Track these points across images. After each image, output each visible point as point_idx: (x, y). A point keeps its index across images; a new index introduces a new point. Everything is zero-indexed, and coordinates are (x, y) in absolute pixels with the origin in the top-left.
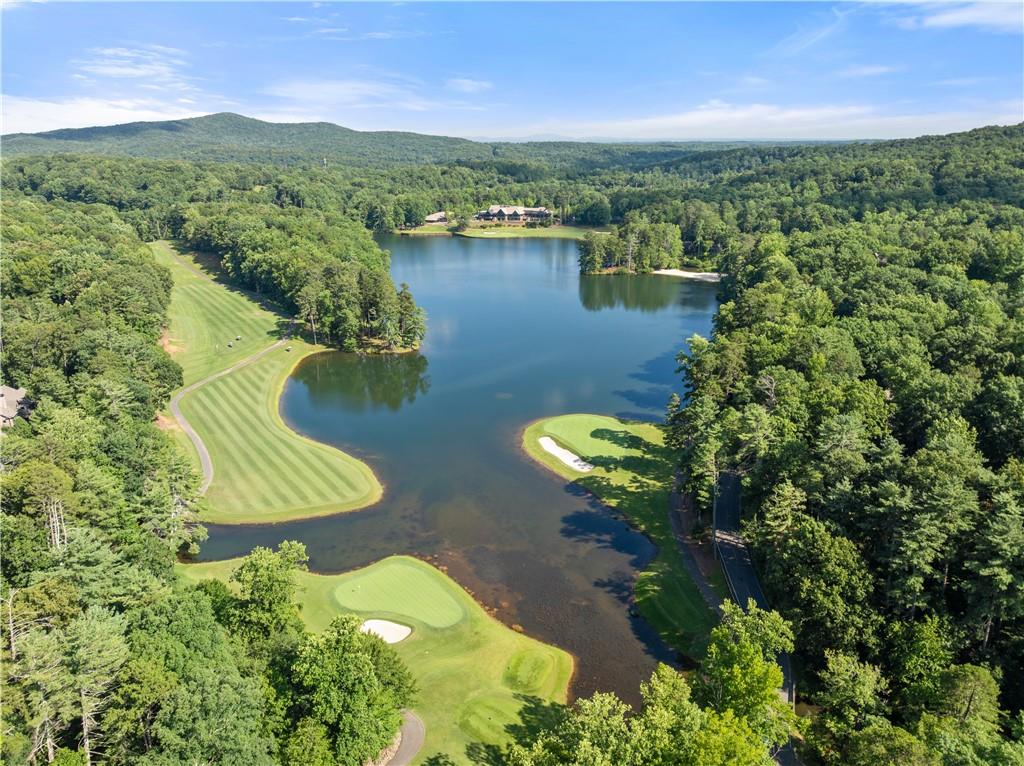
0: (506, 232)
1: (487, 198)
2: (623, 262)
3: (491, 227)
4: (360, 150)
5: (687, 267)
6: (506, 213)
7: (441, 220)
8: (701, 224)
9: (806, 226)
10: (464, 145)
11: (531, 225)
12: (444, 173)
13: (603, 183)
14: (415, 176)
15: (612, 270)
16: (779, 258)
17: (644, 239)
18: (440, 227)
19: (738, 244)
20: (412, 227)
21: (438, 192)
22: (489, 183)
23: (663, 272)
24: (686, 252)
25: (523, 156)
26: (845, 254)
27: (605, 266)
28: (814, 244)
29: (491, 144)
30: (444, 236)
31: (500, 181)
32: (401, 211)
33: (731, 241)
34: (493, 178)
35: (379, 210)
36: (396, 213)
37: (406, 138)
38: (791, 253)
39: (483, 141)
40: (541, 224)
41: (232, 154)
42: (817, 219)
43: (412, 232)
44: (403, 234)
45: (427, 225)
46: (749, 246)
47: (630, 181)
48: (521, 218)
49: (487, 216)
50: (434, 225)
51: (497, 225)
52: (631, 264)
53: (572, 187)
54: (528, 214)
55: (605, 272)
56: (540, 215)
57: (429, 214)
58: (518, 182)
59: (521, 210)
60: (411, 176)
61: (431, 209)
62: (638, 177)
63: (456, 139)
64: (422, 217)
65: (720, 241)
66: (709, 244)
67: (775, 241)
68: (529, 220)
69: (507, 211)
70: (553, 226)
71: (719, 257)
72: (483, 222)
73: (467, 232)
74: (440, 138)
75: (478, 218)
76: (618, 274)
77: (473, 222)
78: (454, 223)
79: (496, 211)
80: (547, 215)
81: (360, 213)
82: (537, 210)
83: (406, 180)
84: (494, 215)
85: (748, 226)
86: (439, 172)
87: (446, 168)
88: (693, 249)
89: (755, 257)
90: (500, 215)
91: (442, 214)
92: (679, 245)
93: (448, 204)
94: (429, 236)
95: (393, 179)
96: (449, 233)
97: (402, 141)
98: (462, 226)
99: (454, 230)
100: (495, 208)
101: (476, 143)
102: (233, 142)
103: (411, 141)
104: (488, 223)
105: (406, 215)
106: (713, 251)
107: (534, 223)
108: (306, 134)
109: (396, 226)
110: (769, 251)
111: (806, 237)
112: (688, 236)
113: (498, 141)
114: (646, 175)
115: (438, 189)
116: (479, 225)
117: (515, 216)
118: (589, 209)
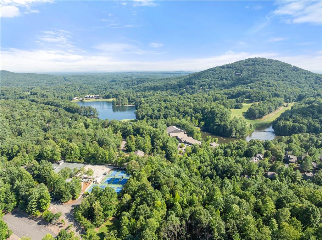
0: (91, 100)
2: (119, 104)
5: (129, 104)
7: (77, 99)
8: (131, 97)
9: (147, 97)
11: (96, 99)
16: (143, 101)
17: (122, 100)
19: (137, 100)
23: (125, 105)
24: (129, 102)
26: (151, 100)
27: (117, 105)
28: (147, 99)
33: (136, 100)
38: (145, 101)
40: (98, 99)
42: (148, 96)
45: (74, 100)
46: (139, 100)
49: (87, 98)
51: (89, 99)
52: (121, 104)
54: (95, 97)
56: (97, 97)
59: (93, 96)
64: (73, 98)
65: (134, 100)
66: (132, 100)
67: (142, 99)
69: (91, 96)
70: (101, 99)
71: (134, 102)
72: (86, 99)
73: (84, 101)
77: (84, 99)
78: (80, 99)
80: (99, 97)
85: (138, 97)
88: (130, 101)
89: (140, 101)
90: (90, 97)
92: (128, 101)
96: (80, 101)
98: (82, 100)
100: (88, 96)
106: (133, 102)
110: (142, 101)
111: (146, 98)
112: (129, 99)
117: (93, 97)
118: (108, 95)
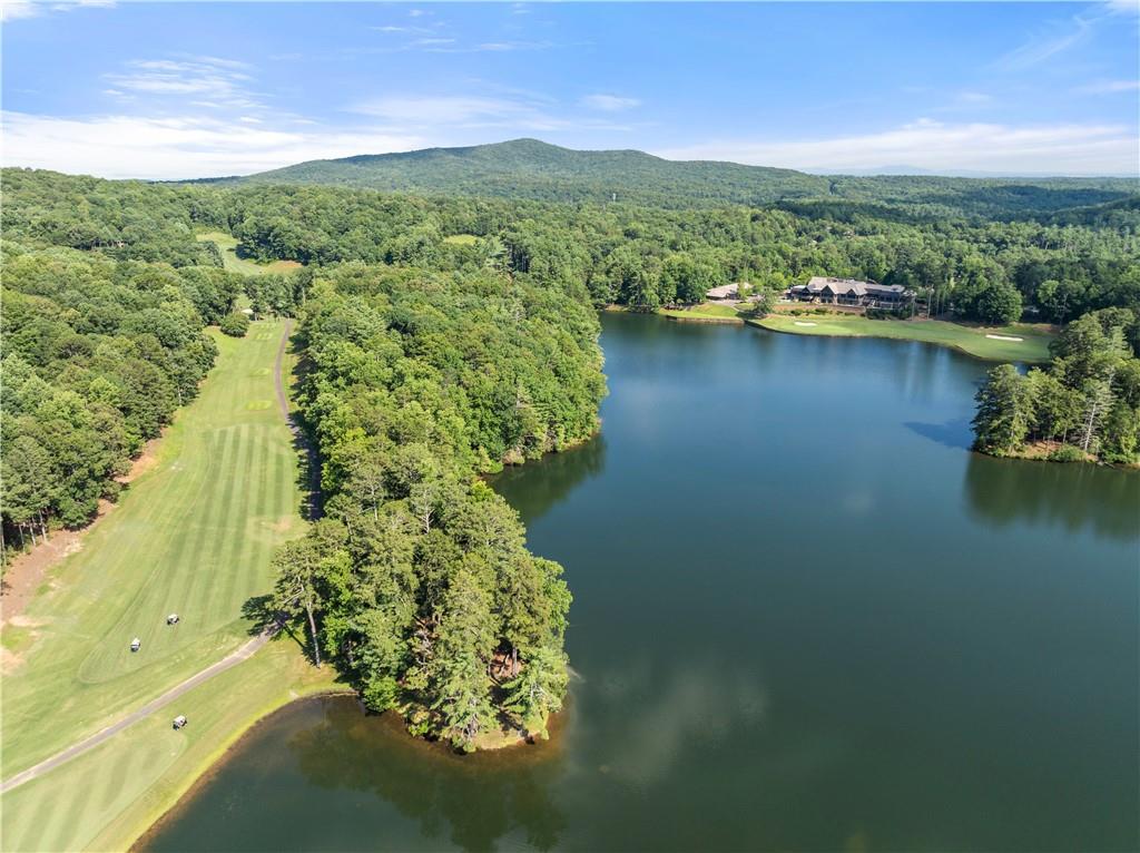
0: (832, 324)
1: (809, 262)
2: (1072, 436)
3: (808, 313)
4: (665, 183)
6: (836, 291)
7: (730, 297)
10: (794, 178)
11: (877, 315)
12: (754, 218)
13: (991, 240)
14: (712, 222)
15: (1042, 450)
18: (727, 309)
20: (685, 304)
21: (739, 250)
22: (817, 233)
25: (869, 194)
27: (1033, 437)
29: (829, 178)
30: (731, 324)
31: (833, 232)
32: (671, 280)
34: (823, 226)
35: (637, 277)
36: (663, 283)
37: (723, 168)
39: (819, 173)
40: (894, 314)
41: (513, 185)
43: (683, 314)
44: (668, 317)
45: (708, 304)
47: (1039, 241)
48: (861, 300)
49: (804, 295)
50: (717, 307)
51: (819, 311)
52: (1090, 441)
53: (943, 244)
54: (873, 295)
55: (1031, 452)
56: (891, 298)
57: (714, 286)
58: (861, 234)
59: (860, 289)
60: (706, 222)
61: (718, 277)
62: (1051, 232)
63: (786, 170)
64: (701, 291)
68: (873, 304)
69: (838, 289)
70: (915, 319)
72: (797, 304)
73: (769, 322)
74: (765, 169)
75: (789, 296)
76: (1061, 461)
77: (781, 303)
78: (749, 304)
79: (819, 288)
80: (905, 299)
81: (610, 281)
82: (889, 289)
83: (699, 228)
84: (816, 294)
86: (748, 217)
87: (758, 211)
90: (826, 294)
91: (734, 287)
93: (746, 270)
94: (708, 324)
95: (682, 226)
96: (739, 320)
97: (718, 173)
98: (761, 310)
99: (748, 315)
100: (818, 283)
101: (810, 176)
102: (526, 171)
103: (729, 172)
104: (803, 306)
105: (678, 287)
107: (882, 312)
108: (609, 163)
109: (662, 302)
113: (839, 174)
114: (1064, 231)
115: (739, 243)
116: (790, 309)
117: (850, 297)
118: (984, 296)
